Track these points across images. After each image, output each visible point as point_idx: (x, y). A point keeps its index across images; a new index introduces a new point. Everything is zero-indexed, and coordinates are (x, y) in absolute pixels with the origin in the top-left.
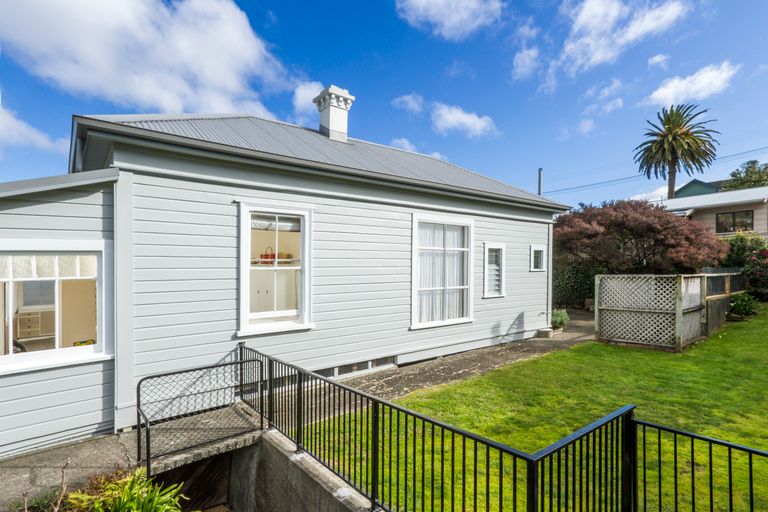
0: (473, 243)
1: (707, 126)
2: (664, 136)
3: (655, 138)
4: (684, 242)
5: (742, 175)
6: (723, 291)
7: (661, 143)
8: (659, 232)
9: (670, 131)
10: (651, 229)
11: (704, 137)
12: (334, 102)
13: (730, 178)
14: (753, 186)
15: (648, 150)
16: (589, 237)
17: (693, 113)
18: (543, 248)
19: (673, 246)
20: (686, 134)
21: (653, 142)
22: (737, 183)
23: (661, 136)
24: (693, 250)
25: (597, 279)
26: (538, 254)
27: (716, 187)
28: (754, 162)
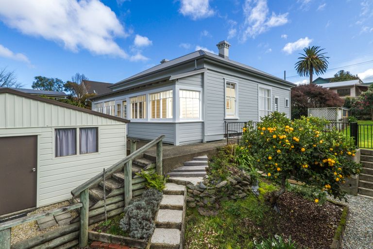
0: (272, 96)
1: (325, 55)
2: (308, 59)
3: (303, 59)
4: (332, 99)
5: (339, 76)
6: (346, 116)
7: (307, 62)
8: (323, 95)
9: (310, 56)
10: (320, 94)
11: (323, 60)
12: (226, 46)
13: (334, 77)
14: (343, 81)
15: (301, 64)
16: (298, 97)
17: (318, 50)
18: (288, 99)
19: (328, 100)
20: (316, 58)
21: (303, 61)
22: (336, 79)
23: (307, 59)
24: (335, 101)
25: (308, 110)
26: (287, 100)
27: (328, 81)
28: (343, 71)
